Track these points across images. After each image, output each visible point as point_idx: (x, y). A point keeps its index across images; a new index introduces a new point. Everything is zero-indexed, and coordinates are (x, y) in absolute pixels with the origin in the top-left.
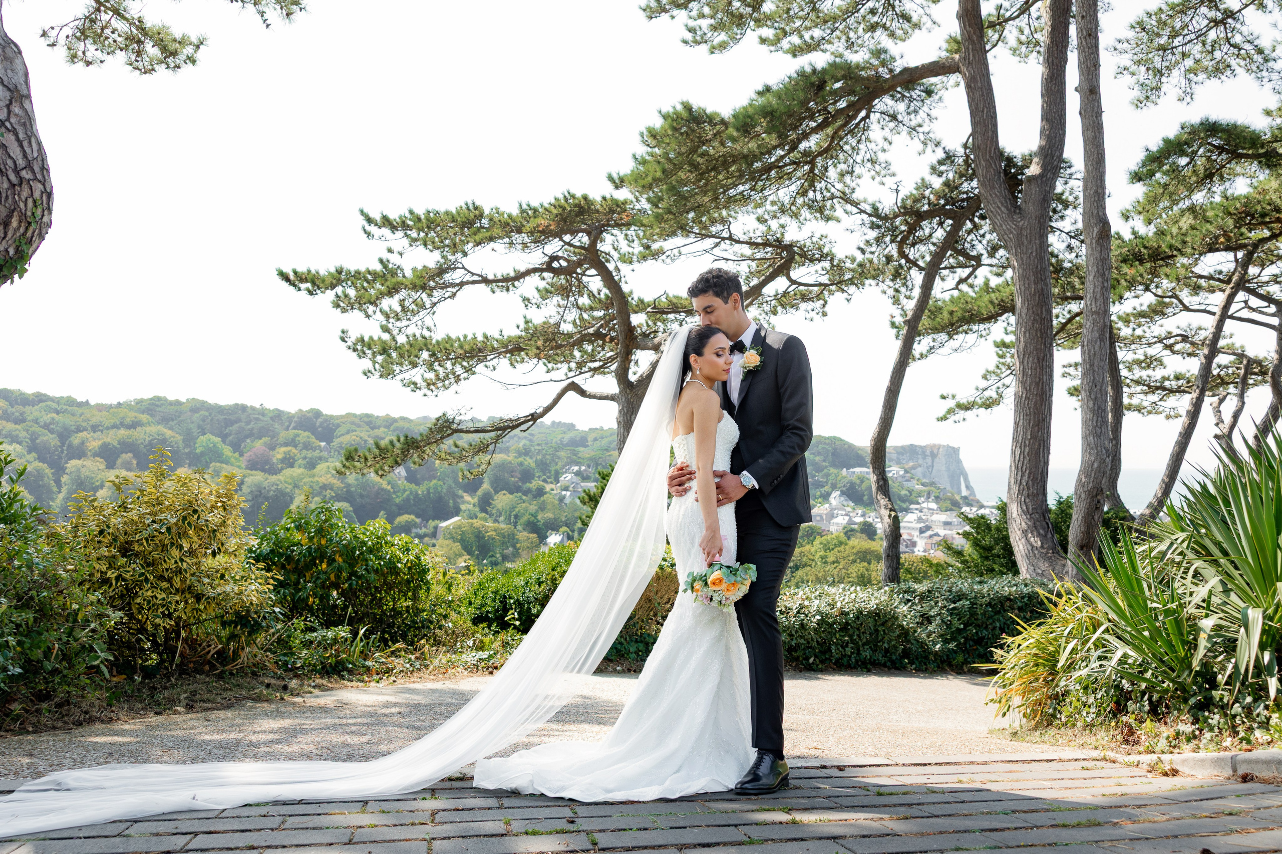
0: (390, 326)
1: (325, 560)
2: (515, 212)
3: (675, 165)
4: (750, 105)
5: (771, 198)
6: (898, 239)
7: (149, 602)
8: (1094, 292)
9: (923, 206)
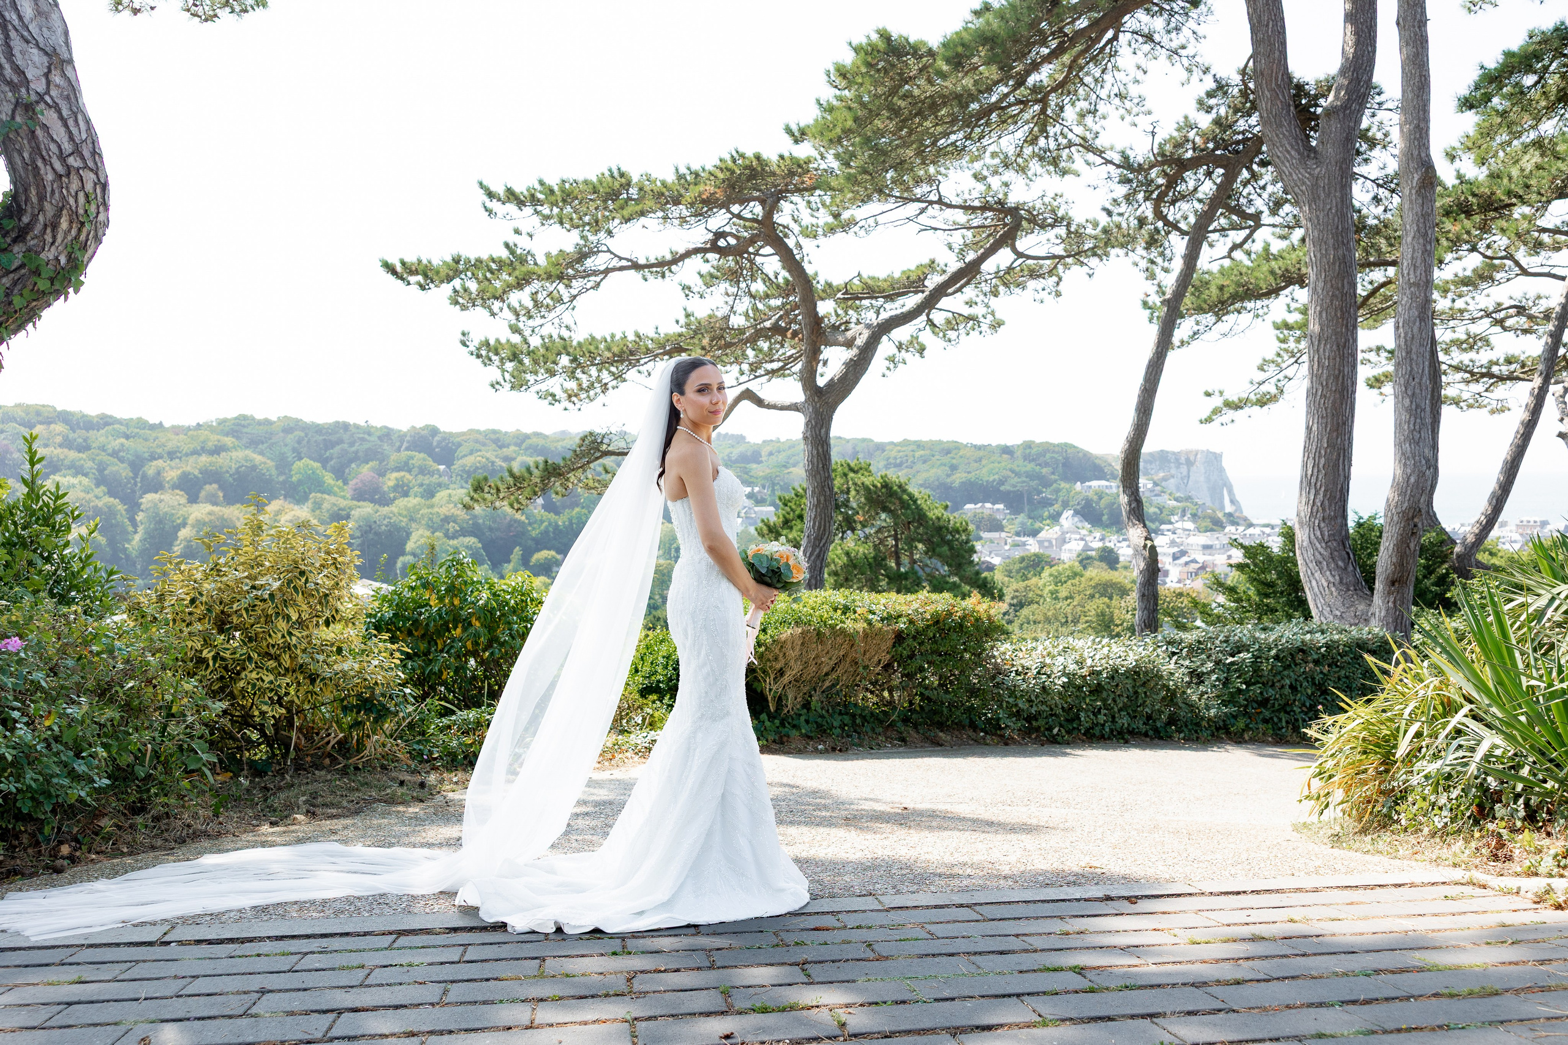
0: (521, 325)
1: (460, 625)
2: (670, 178)
3: (870, 111)
4: (966, 29)
5: (991, 149)
6: (1154, 196)
7: (254, 686)
8: (1413, 258)
9: (1186, 151)
